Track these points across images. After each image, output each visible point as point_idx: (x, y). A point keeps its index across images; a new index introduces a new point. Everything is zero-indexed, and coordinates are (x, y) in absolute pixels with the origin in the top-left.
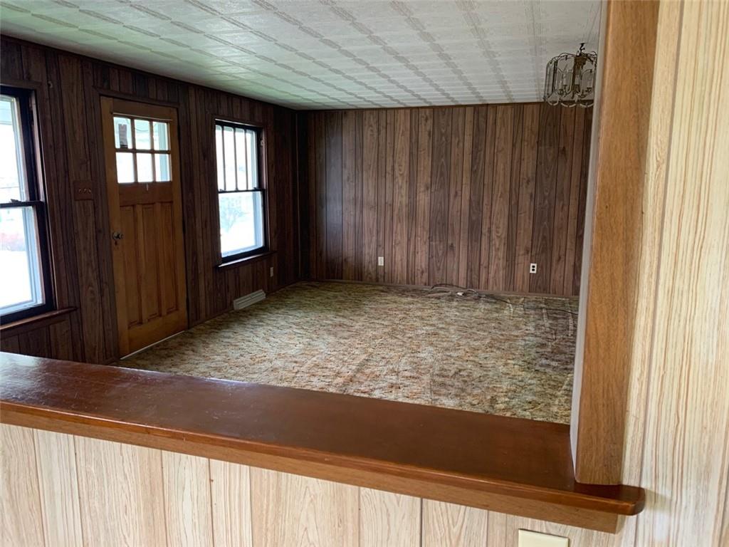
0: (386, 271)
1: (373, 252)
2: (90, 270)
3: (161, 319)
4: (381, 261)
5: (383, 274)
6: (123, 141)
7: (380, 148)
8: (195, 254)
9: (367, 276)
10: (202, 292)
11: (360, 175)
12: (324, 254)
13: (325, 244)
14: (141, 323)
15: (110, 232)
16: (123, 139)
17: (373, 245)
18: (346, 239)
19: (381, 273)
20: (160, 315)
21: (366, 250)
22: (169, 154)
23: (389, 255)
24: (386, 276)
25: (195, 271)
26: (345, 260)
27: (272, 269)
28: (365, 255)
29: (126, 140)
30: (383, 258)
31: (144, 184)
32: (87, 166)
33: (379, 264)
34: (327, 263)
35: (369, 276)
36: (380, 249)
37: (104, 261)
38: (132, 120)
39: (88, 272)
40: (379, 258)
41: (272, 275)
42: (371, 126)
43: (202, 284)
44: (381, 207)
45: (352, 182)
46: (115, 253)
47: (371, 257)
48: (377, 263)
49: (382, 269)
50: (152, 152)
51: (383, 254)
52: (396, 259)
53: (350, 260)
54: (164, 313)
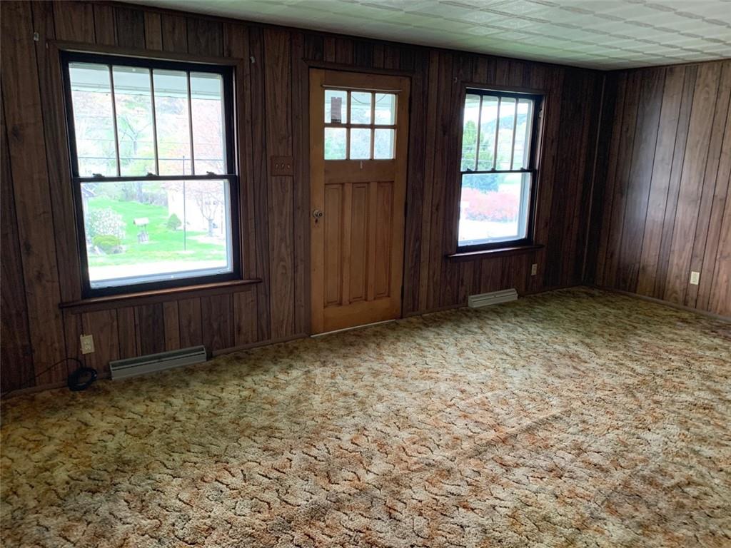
0: (701, 292)
1: (684, 262)
2: (283, 245)
3: (366, 303)
4: (695, 278)
5: (695, 296)
6: (336, 116)
7: (717, 116)
8: (418, 239)
9: (671, 295)
10: (424, 281)
11: (681, 155)
12: (616, 256)
13: (619, 243)
14: (340, 304)
15: (310, 209)
16: (336, 113)
17: (687, 254)
18: (648, 241)
19: (693, 294)
20: (366, 300)
21: (675, 260)
22: (394, 128)
23: (709, 271)
24: (700, 299)
25: (418, 257)
26: (643, 268)
27: (534, 267)
28: (672, 265)
29: (340, 114)
30: (698, 274)
31: (357, 162)
32: (288, 141)
33: (692, 282)
34: (619, 269)
35: (674, 295)
36: (697, 262)
37: (300, 237)
38: (349, 92)
39: (280, 247)
40: (693, 273)
41: (534, 272)
42: (707, 86)
43: (424, 274)
44: (706, 201)
45: (668, 164)
46: (314, 232)
47: (682, 270)
48: (689, 279)
49: (695, 289)
50: (373, 127)
51: (699, 269)
52: (720, 279)
53: (650, 269)
54: (371, 297)
